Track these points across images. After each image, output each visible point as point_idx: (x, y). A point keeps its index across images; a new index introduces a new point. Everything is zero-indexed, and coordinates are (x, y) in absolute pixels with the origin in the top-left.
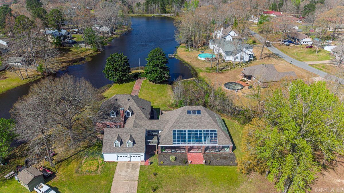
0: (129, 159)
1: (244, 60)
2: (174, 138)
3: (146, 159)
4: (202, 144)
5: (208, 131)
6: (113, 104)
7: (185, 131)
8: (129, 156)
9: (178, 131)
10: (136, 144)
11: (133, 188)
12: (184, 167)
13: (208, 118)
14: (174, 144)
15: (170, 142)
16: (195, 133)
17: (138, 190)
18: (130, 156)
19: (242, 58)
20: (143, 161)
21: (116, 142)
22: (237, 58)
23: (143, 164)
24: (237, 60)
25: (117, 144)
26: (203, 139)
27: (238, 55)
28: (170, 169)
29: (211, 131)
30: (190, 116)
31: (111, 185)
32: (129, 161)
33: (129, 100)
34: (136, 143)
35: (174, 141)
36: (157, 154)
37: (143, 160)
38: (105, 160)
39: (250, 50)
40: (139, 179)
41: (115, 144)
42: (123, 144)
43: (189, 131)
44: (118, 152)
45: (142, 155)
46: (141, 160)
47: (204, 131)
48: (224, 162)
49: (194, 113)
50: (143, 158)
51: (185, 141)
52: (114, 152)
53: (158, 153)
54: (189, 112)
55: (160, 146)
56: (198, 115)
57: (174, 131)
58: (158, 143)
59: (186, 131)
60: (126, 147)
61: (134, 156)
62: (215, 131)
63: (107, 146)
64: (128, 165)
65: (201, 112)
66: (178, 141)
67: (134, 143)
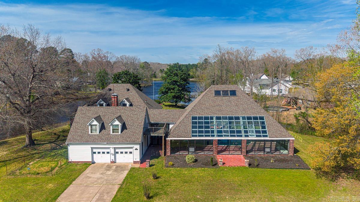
0: (113, 157)
2: (193, 127)
3: (142, 161)
4: (241, 136)
5: (249, 118)
6: (105, 95)
7: (212, 118)
8: (112, 151)
9: (200, 118)
10: (126, 129)
11: (108, 193)
12: (211, 170)
13: (249, 100)
14: (193, 136)
15: (186, 133)
16: (228, 121)
18: (115, 151)
20: (137, 162)
21: (93, 124)
23: (137, 166)
25: (94, 127)
26: (242, 129)
28: (185, 172)
29: (255, 118)
30: (220, 98)
31: (65, 190)
32: (112, 162)
33: (128, 90)
34: (127, 127)
35: (193, 132)
36: (163, 156)
37: (138, 159)
38: (70, 160)
40: (123, 182)
41: (90, 127)
42: (105, 129)
43: (219, 118)
44: (94, 142)
45: (136, 149)
46: (135, 160)
47: (244, 118)
49: (225, 93)
50: (136, 156)
51: (213, 132)
52: (86, 143)
53: (165, 155)
54: (217, 93)
55: (169, 139)
56: (233, 98)
57: (194, 118)
58: (166, 136)
59: (214, 117)
60: (110, 134)
61: (122, 153)
62: (262, 118)
63: (76, 132)
64: (109, 167)
65: (237, 93)
66: (200, 132)
67: (124, 127)
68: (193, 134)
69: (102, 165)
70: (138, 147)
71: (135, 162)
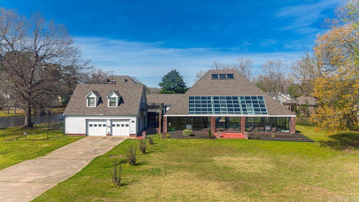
0: (109, 130)
2: (191, 106)
3: (139, 134)
4: (240, 113)
5: (247, 98)
7: (209, 98)
8: (108, 123)
9: (197, 98)
10: (123, 103)
11: (103, 150)
12: (208, 141)
13: (246, 83)
15: (183, 110)
16: (226, 100)
18: (111, 123)
20: (134, 134)
21: (91, 96)
25: (91, 100)
26: (241, 108)
29: (254, 98)
30: (217, 81)
31: (60, 147)
32: (108, 135)
34: (124, 101)
35: (190, 110)
36: (160, 132)
37: (135, 132)
38: (66, 133)
40: (119, 145)
41: (87, 100)
42: (102, 103)
43: (216, 98)
45: (133, 122)
46: (131, 133)
47: (242, 98)
49: (223, 76)
50: (133, 128)
51: (210, 110)
52: (83, 115)
53: (162, 132)
54: (215, 76)
55: (165, 116)
56: (230, 80)
57: (191, 98)
59: (212, 98)
60: (107, 107)
61: (118, 125)
62: (260, 98)
63: (74, 105)
64: (104, 138)
65: (234, 76)
66: (197, 110)
67: (121, 101)
68: (190, 112)
70: (135, 119)
71: (131, 135)
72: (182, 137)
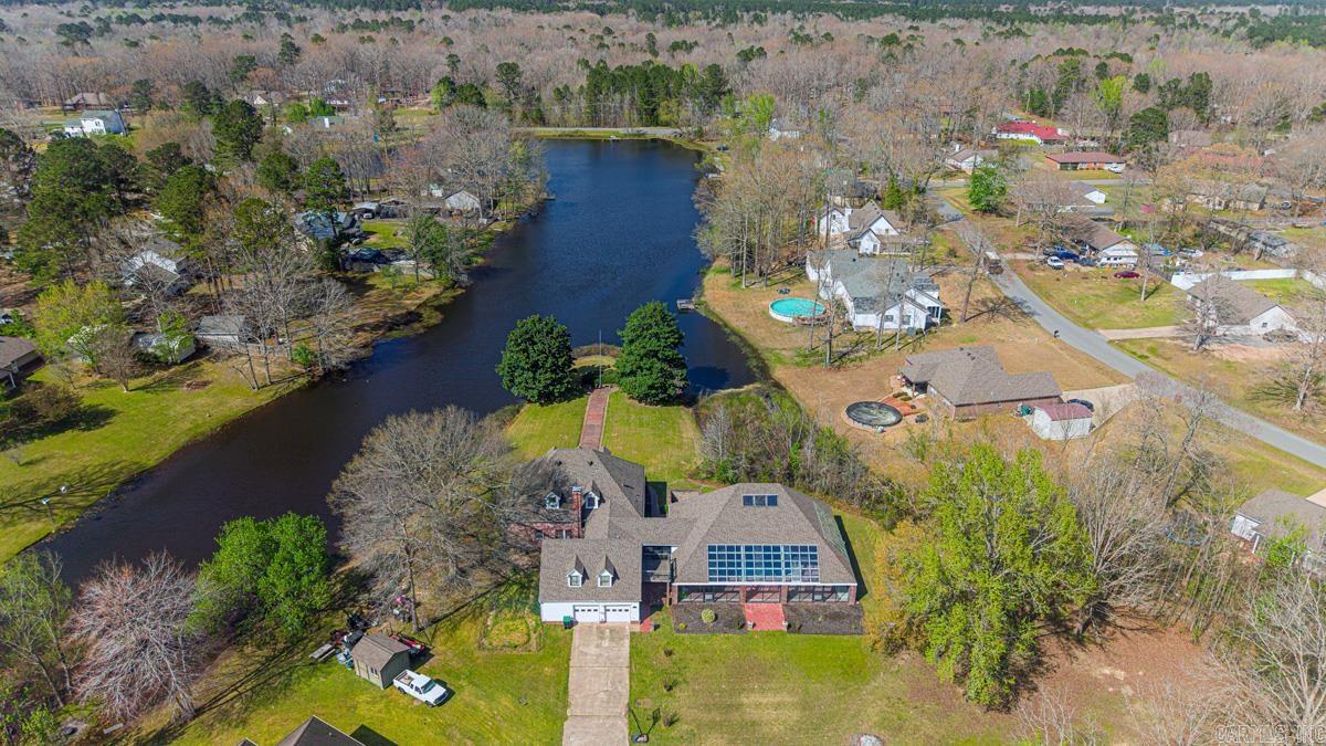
0: (603, 616)
1: (911, 325)
2: (711, 564)
3: (643, 617)
4: (780, 580)
5: (795, 549)
6: (552, 474)
7: (738, 549)
8: (602, 610)
9: (721, 548)
10: (619, 579)
11: (620, 682)
12: (736, 637)
13: (796, 515)
14: (711, 580)
15: (700, 575)
16: (762, 553)
17: (631, 687)
18: (605, 608)
19: (904, 320)
20: (636, 622)
21: (573, 574)
22: (890, 319)
23: (637, 628)
24: (891, 326)
25: (574, 579)
26: (783, 569)
27: (894, 312)
28: (702, 640)
29: (804, 549)
30: (751, 509)
31: (568, 677)
32: (601, 622)
33: (592, 463)
34: (620, 576)
35: (711, 572)
36: (668, 605)
37: (637, 618)
38: (543, 620)
39: (931, 293)
40: (631, 662)
41: (569, 579)
42: (589, 580)
43: (748, 548)
44: (577, 600)
45: (635, 607)
46: (632, 620)
47: (786, 548)
48: (835, 625)
49: (760, 502)
50: (635, 614)
51: (739, 572)
52: (567, 599)
53: (670, 604)
54: (748, 501)
55: (676, 584)
56: (772, 509)
57: (712, 548)
58: (673, 578)
59: (742, 548)
60: (596, 587)
61: (614, 610)
62: (813, 549)
63: (549, 583)
64: (601, 632)
65: (779, 500)
66: (721, 572)
67: (616, 577)
68: (710, 576)
69: (590, 626)
70: (637, 605)
71: (633, 622)
72: (701, 628)
